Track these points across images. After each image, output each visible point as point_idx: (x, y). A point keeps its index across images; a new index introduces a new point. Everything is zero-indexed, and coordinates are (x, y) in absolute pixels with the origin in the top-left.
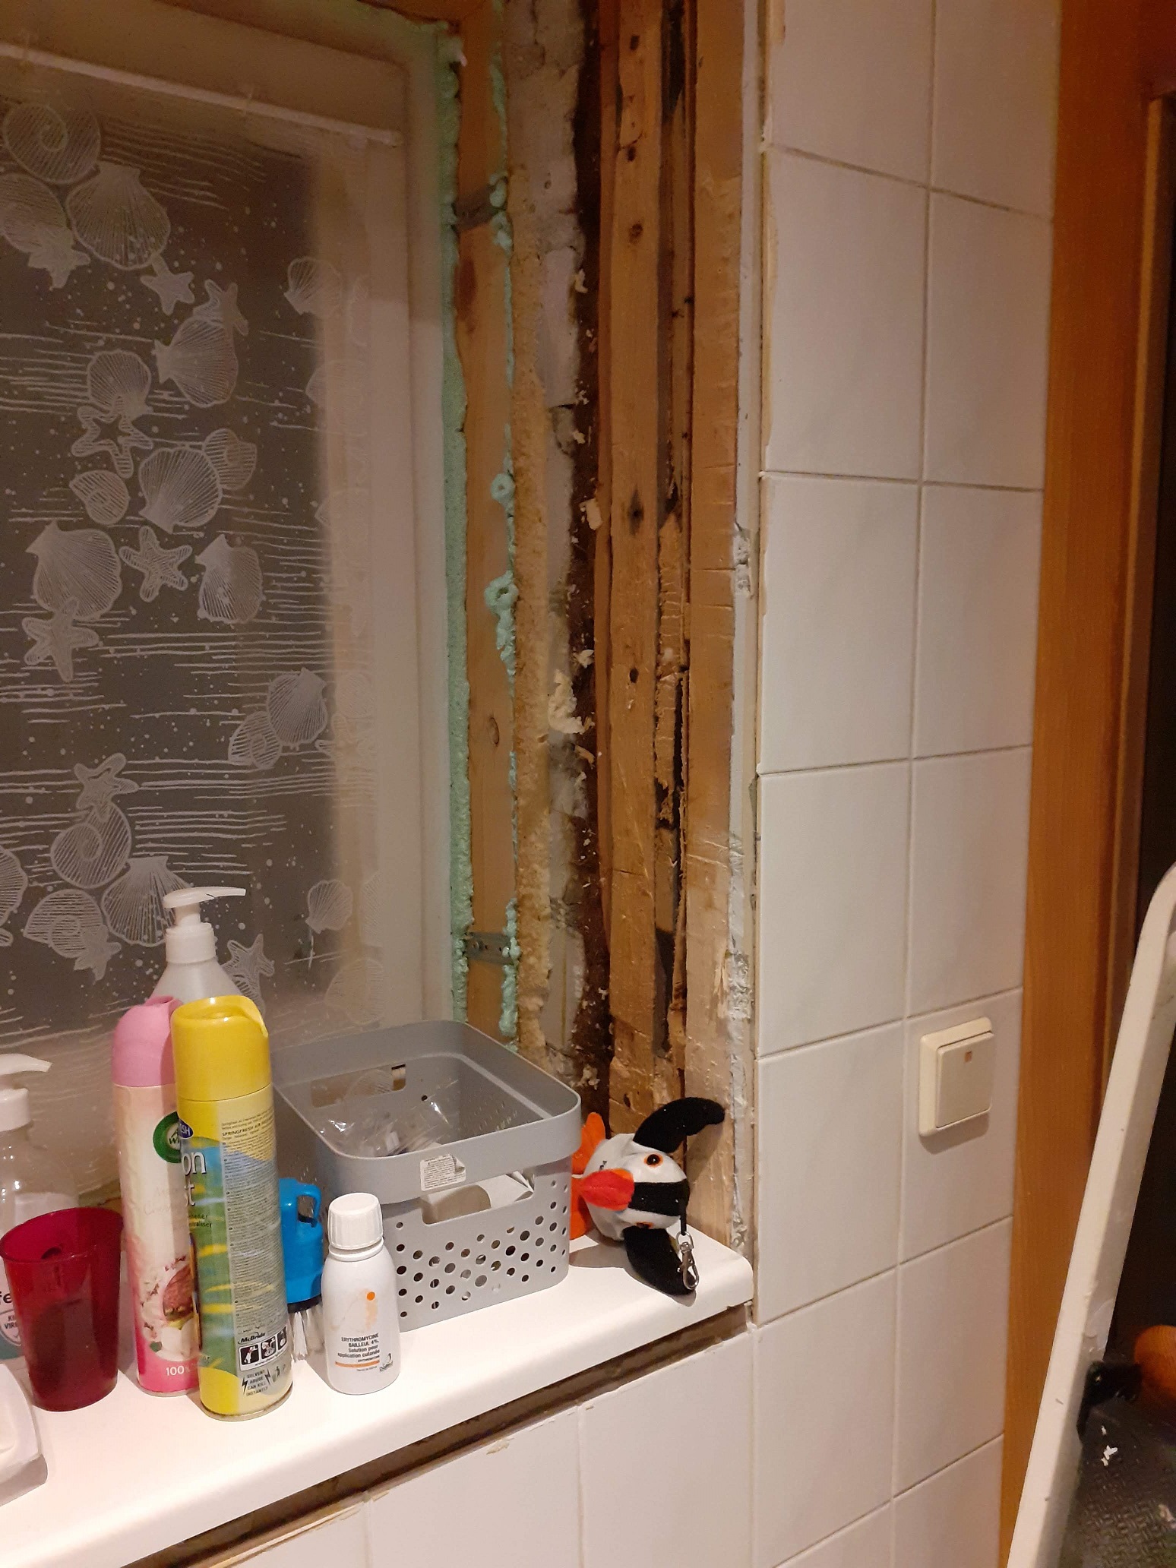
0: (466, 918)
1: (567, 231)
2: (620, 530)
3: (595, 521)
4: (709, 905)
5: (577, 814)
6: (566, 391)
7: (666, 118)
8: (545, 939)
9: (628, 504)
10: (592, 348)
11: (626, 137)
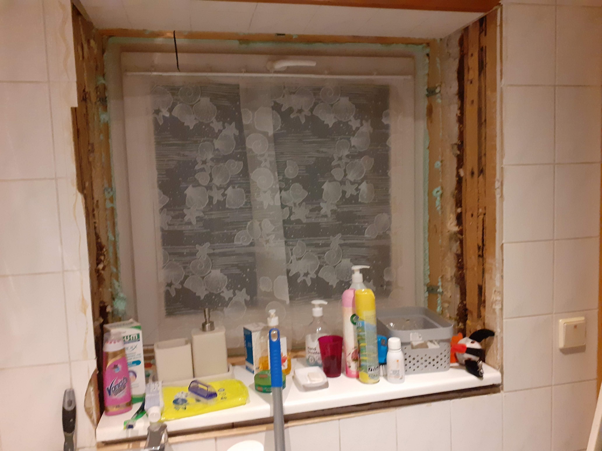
0: (428, 281)
1: (456, 99)
2: (468, 177)
3: (462, 174)
4: (491, 278)
5: (458, 252)
6: (455, 140)
7: (480, 75)
8: (449, 287)
9: (471, 170)
10: (462, 129)
11: (470, 78)
